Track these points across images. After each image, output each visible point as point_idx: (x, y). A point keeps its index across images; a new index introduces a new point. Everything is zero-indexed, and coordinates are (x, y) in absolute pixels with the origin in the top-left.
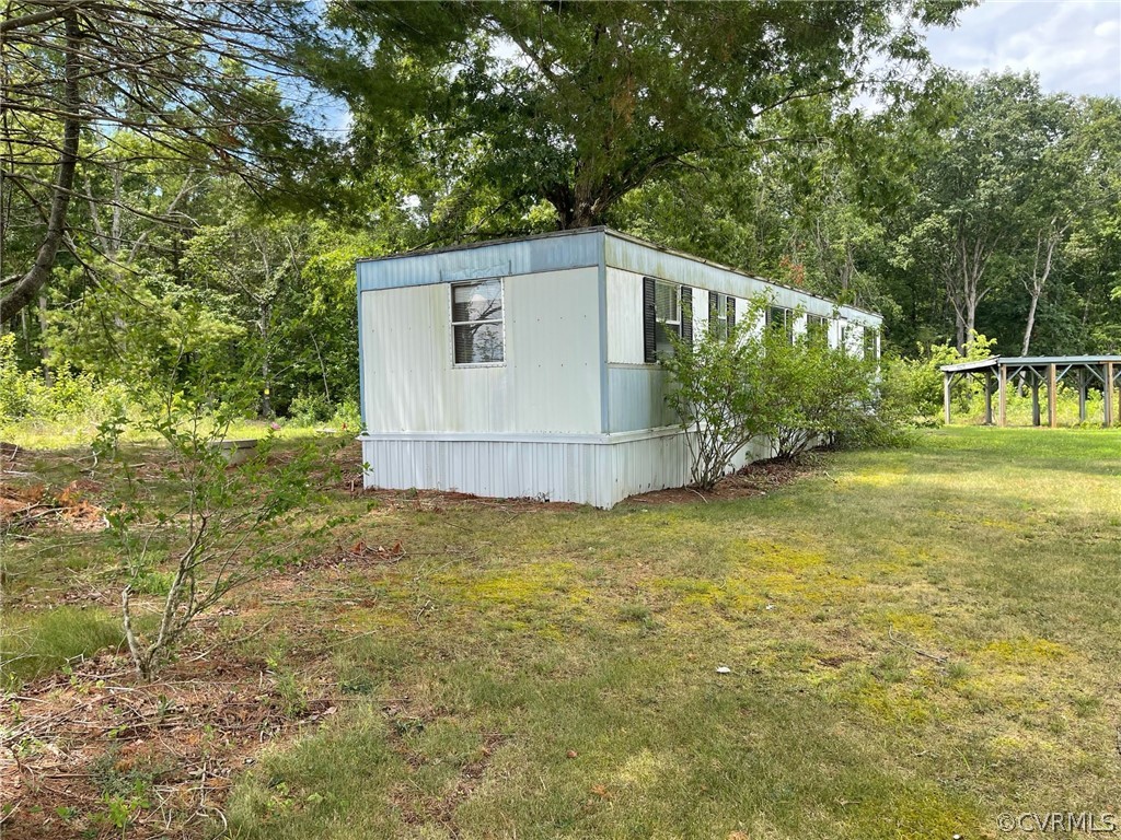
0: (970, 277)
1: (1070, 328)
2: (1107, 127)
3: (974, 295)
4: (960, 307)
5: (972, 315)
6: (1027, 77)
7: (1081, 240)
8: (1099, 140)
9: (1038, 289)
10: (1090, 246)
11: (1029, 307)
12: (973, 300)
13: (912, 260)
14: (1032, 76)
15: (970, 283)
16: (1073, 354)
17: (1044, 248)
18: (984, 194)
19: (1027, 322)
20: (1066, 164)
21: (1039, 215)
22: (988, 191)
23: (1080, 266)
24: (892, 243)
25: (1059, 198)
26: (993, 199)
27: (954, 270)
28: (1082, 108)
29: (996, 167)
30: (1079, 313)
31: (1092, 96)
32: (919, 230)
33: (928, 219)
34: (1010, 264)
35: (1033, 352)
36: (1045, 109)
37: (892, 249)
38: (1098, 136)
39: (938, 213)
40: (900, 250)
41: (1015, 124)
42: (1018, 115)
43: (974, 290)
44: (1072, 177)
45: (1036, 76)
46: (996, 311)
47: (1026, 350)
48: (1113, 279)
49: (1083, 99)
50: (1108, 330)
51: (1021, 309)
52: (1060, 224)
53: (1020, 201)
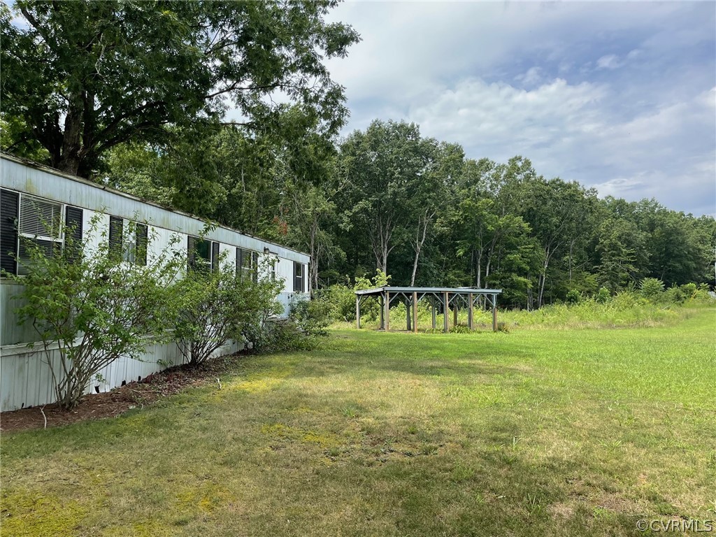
0: (384, 238)
1: (435, 272)
2: (454, 160)
3: (386, 249)
4: (379, 256)
5: (385, 261)
6: (413, 126)
7: (442, 223)
8: (450, 167)
9: (419, 248)
10: (447, 226)
11: (414, 258)
12: (385, 252)
13: (352, 226)
14: (416, 126)
15: (384, 243)
16: (436, 287)
17: (422, 225)
18: (390, 191)
19: (413, 267)
20: (433, 178)
21: (419, 206)
22: (392, 190)
23: (442, 237)
24: (340, 215)
25: (429, 198)
26: (395, 194)
27: (375, 234)
28: (443, 149)
29: (396, 175)
30: (441, 263)
31: (448, 142)
32: (356, 209)
33: (361, 202)
34: (404, 233)
35: (417, 285)
36: (422, 145)
37: (341, 218)
38: (449, 164)
39: (366, 199)
40: (346, 219)
41: (406, 152)
42: (407, 147)
43: (386, 247)
44: (436, 186)
45: (418, 126)
46: (398, 259)
47: (413, 283)
48: (457, 245)
49: (443, 143)
50: (455, 273)
51: (410, 259)
52: (430, 212)
53: (409, 197)
